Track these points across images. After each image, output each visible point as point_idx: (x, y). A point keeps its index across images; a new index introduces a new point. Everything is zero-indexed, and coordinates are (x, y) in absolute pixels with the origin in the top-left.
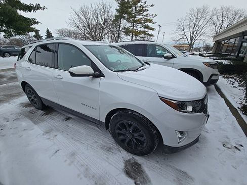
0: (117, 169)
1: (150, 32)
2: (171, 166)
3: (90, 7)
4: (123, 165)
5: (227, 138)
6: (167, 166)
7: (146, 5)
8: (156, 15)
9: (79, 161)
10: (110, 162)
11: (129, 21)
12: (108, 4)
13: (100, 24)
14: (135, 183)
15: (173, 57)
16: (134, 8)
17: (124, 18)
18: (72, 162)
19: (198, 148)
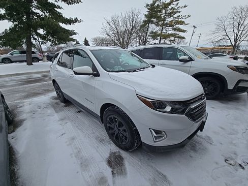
0: (102, 157)
1: (181, 34)
2: (152, 166)
3: (120, 15)
4: (109, 155)
5: (235, 154)
6: (149, 165)
7: (178, 6)
8: (189, 16)
9: (75, 145)
10: (98, 150)
11: (157, 25)
12: (137, 11)
13: (128, 30)
14: (112, 172)
15: (191, 59)
16: (164, 11)
17: (152, 22)
18: (70, 144)
19: (191, 157)
